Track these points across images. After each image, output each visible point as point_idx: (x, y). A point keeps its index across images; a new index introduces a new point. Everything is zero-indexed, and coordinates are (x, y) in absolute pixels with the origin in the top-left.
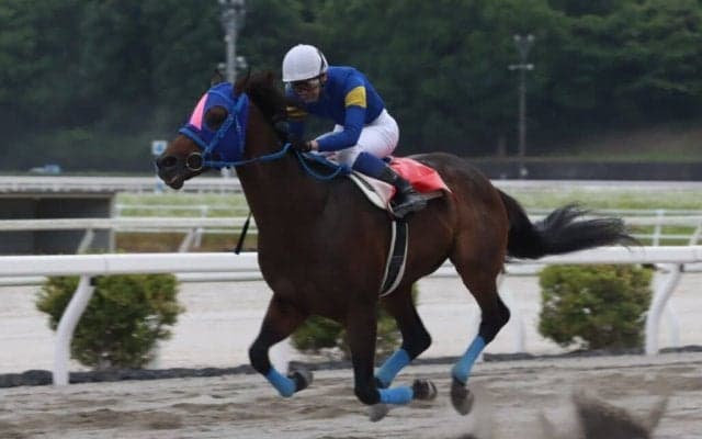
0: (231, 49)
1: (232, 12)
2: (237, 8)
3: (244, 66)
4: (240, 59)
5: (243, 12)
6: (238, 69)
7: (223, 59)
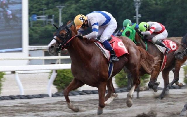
0: (137, 12)
1: (137, 3)
2: (138, 2)
3: (140, 17)
4: (140, 15)
5: (140, 3)
6: (139, 17)
7: (135, 15)
